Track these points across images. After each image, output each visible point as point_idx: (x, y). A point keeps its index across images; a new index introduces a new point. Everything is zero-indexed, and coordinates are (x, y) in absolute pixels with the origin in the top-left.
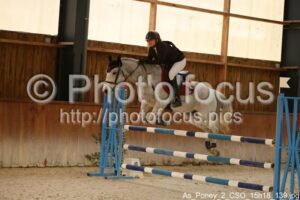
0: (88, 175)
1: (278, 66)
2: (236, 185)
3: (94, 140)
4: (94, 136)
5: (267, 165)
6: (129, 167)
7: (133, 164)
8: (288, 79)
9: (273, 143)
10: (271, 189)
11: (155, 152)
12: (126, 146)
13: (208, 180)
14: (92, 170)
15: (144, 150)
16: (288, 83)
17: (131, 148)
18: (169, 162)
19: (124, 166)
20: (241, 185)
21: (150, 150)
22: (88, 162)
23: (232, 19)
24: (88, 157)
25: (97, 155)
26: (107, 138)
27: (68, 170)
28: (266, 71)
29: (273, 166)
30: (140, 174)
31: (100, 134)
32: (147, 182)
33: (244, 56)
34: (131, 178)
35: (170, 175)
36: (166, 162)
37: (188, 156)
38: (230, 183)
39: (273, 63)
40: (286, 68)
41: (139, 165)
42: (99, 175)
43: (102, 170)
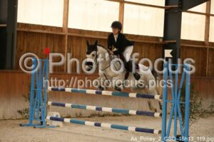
0: (21, 125)
1: (161, 40)
2: (134, 130)
3: (24, 99)
4: (24, 96)
5: (157, 115)
6: (52, 119)
7: (55, 116)
8: (170, 51)
9: (161, 98)
10: (160, 132)
11: (72, 107)
12: (50, 103)
13: (113, 127)
14: (22, 122)
15: (64, 105)
16: (171, 53)
17: (53, 104)
18: (81, 114)
19: (48, 118)
20: (138, 130)
21: (68, 105)
22: (19, 116)
23: (126, 5)
24: (20, 112)
25: (27, 110)
26: (35, 97)
27: (4, 122)
28: (152, 44)
29: (161, 115)
30: (60, 123)
31: (29, 94)
32: (66, 129)
33: (136, 33)
34: (54, 127)
35: (83, 123)
36: (78, 115)
37: (97, 109)
38: (129, 128)
39: (157, 38)
40: (167, 42)
41: (59, 117)
42: (28, 125)
43: (31, 122)
